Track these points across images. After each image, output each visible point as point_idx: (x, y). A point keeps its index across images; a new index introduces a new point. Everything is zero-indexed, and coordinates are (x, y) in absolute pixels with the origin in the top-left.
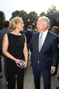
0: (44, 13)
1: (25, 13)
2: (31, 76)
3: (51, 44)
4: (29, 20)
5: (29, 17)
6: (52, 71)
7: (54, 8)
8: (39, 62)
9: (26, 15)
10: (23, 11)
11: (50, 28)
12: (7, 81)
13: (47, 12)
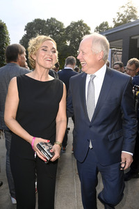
0: (106, 24)
1: (60, 25)
2: (73, 184)
3: (116, 99)
4: (68, 43)
5: (70, 35)
6: (123, 161)
7: (132, 13)
8: (91, 147)
9: (62, 30)
10: (53, 19)
11: (120, 62)
12: (12, 195)
13: (114, 21)
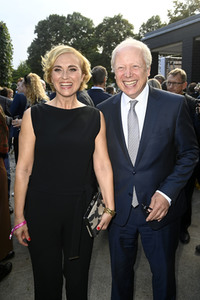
0: (157, 20)
1: (87, 22)
4: (100, 50)
5: (102, 38)
9: (91, 31)
10: (76, 15)
13: (169, 15)
